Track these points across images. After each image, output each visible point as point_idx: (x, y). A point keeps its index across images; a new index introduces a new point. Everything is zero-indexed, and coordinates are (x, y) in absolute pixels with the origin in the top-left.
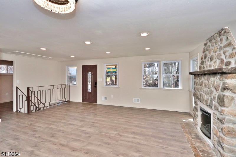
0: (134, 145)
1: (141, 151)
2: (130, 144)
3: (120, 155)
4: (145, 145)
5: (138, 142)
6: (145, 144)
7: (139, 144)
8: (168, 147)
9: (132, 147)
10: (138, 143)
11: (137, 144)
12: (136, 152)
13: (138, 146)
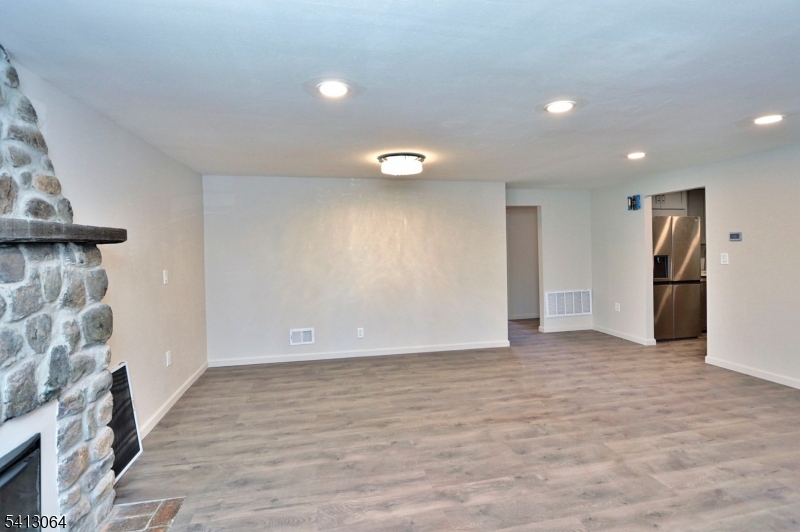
0: (371, 480)
1: (344, 468)
2: (385, 478)
3: (389, 444)
4: (337, 492)
5: (363, 495)
6: (339, 496)
7: (359, 489)
8: (254, 514)
9: (375, 471)
10: (362, 491)
11: (363, 485)
12: (356, 463)
13: (360, 481)
